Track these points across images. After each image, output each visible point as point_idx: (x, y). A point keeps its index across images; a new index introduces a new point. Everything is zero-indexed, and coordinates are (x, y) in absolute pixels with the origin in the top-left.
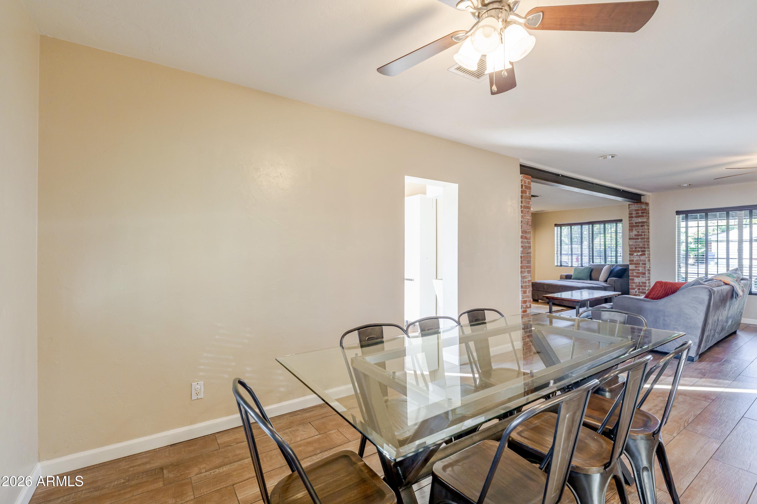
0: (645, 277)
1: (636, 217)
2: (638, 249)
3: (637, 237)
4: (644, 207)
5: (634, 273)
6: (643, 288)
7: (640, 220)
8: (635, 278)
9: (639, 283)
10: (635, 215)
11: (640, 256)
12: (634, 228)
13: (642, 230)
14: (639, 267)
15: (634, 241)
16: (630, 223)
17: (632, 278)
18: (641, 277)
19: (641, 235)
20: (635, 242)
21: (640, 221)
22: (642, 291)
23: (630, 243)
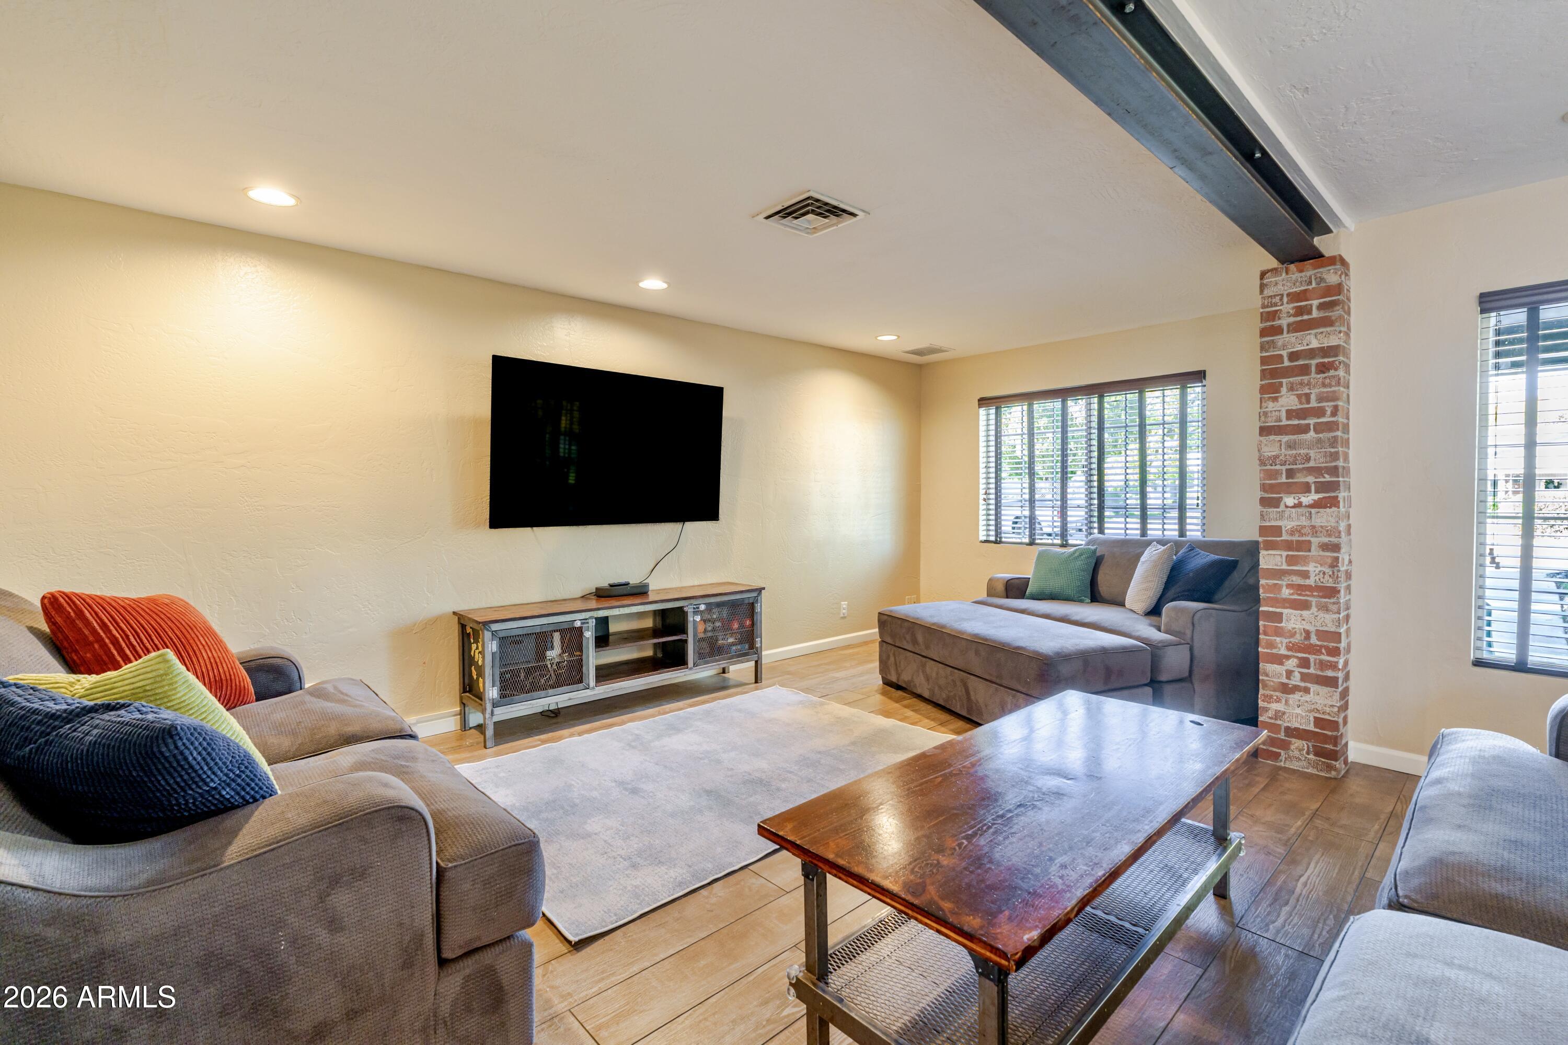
0: (1334, 608)
1: (1296, 330)
2: (1300, 478)
3: (1296, 422)
4: (1332, 277)
5: (1280, 587)
6: (1325, 658)
7: (1313, 340)
8: (1286, 611)
9: (1308, 633)
10: (1292, 319)
11: (1313, 511)
12: (1284, 381)
13: (1324, 385)
14: (1305, 560)
15: (1285, 438)
16: (1264, 361)
17: (1271, 609)
18: (1314, 609)
19: (1320, 412)
20: (1290, 446)
21: (1315, 344)
22: (1319, 673)
23: (1265, 449)
